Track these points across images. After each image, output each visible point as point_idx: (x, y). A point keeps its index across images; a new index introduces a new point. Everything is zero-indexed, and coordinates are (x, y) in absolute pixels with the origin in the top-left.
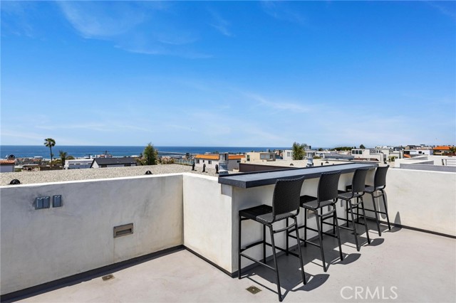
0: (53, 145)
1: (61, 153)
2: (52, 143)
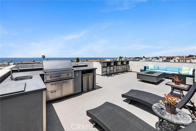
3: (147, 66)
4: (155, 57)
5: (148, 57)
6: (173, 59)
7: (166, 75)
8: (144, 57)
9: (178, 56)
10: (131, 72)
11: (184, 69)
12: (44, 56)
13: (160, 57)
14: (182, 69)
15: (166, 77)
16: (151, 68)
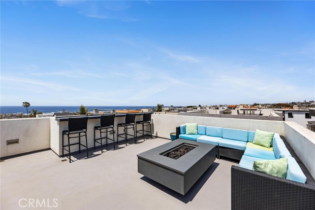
0: (29, 106)
1: (33, 110)
2: (27, 105)
3: (182, 125)
4: (214, 106)
5: (205, 106)
6: (237, 109)
7: (220, 149)
8: (200, 106)
9: (242, 105)
10: (157, 137)
11: (259, 136)
12: (26, 103)
13: (221, 106)
14: (254, 134)
15: (221, 154)
16: (190, 132)
